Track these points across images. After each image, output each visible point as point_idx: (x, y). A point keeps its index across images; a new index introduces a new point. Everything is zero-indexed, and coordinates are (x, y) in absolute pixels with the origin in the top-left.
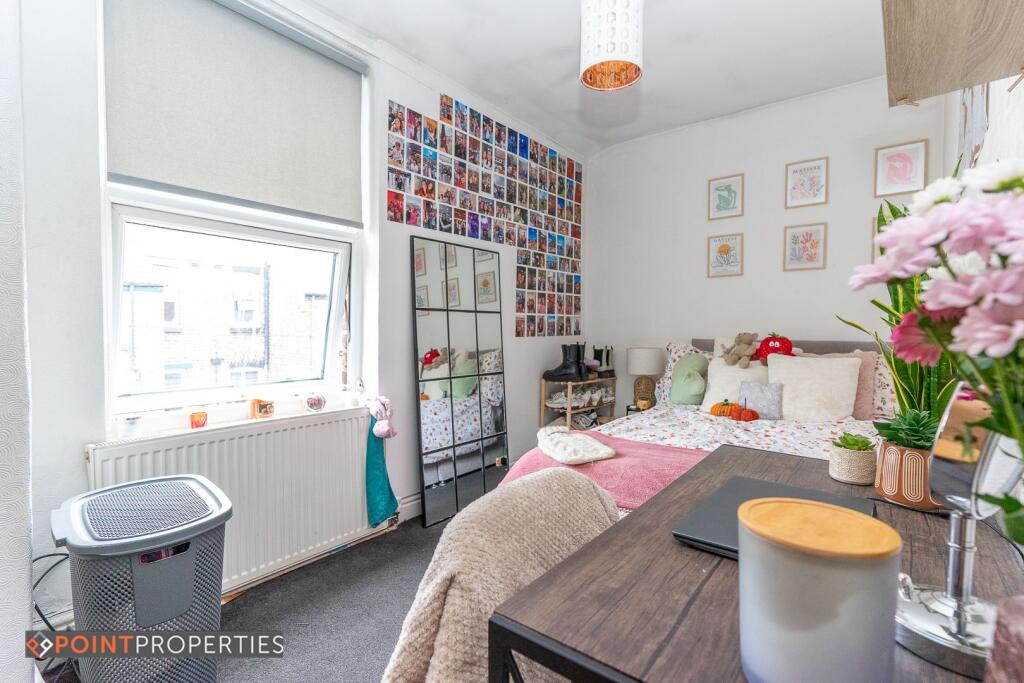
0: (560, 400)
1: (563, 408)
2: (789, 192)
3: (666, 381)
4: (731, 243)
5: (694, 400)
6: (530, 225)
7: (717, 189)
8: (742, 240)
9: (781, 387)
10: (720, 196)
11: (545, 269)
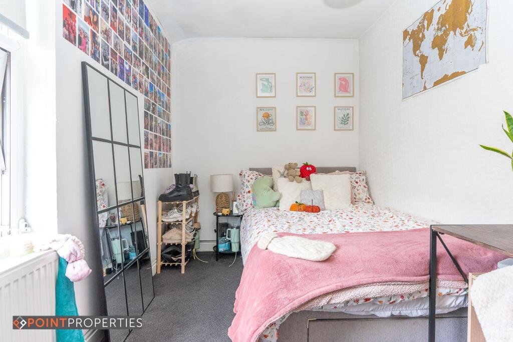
0: (175, 215)
1: (178, 221)
2: (298, 88)
3: (246, 195)
4: (269, 112)
5: (273, 204)
6: (149, 80)
7: (261, 80)
8: (275, 110)
9: (322, 192)
10: (263, 84)
11: (157, 117)
